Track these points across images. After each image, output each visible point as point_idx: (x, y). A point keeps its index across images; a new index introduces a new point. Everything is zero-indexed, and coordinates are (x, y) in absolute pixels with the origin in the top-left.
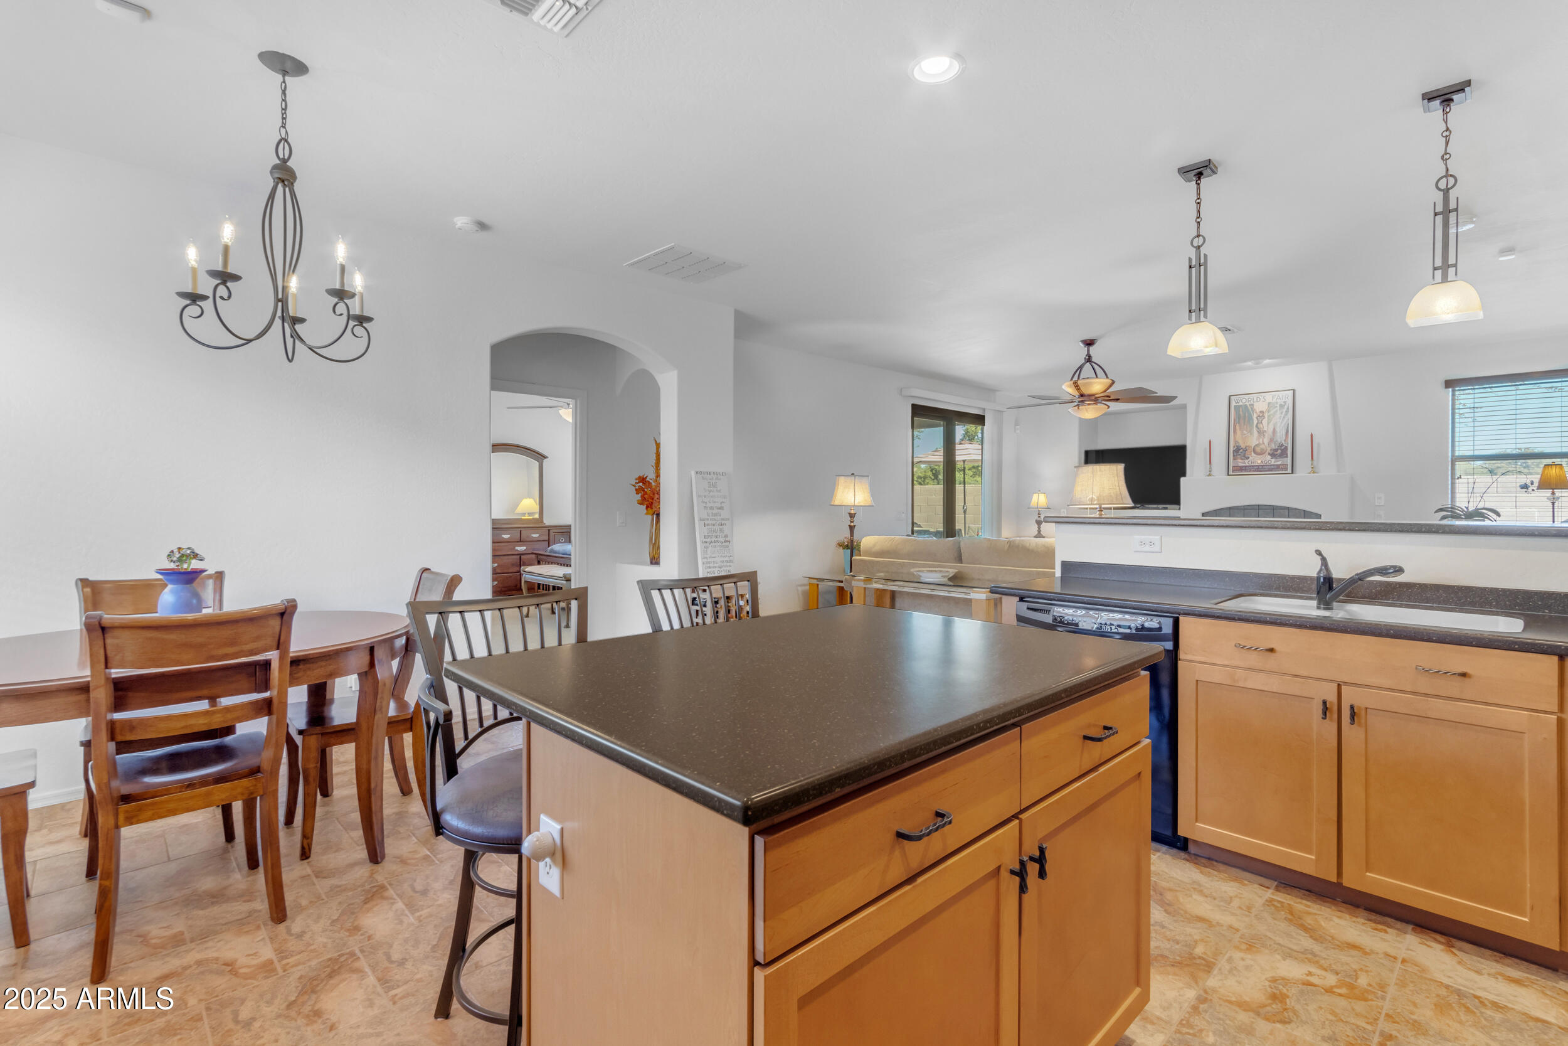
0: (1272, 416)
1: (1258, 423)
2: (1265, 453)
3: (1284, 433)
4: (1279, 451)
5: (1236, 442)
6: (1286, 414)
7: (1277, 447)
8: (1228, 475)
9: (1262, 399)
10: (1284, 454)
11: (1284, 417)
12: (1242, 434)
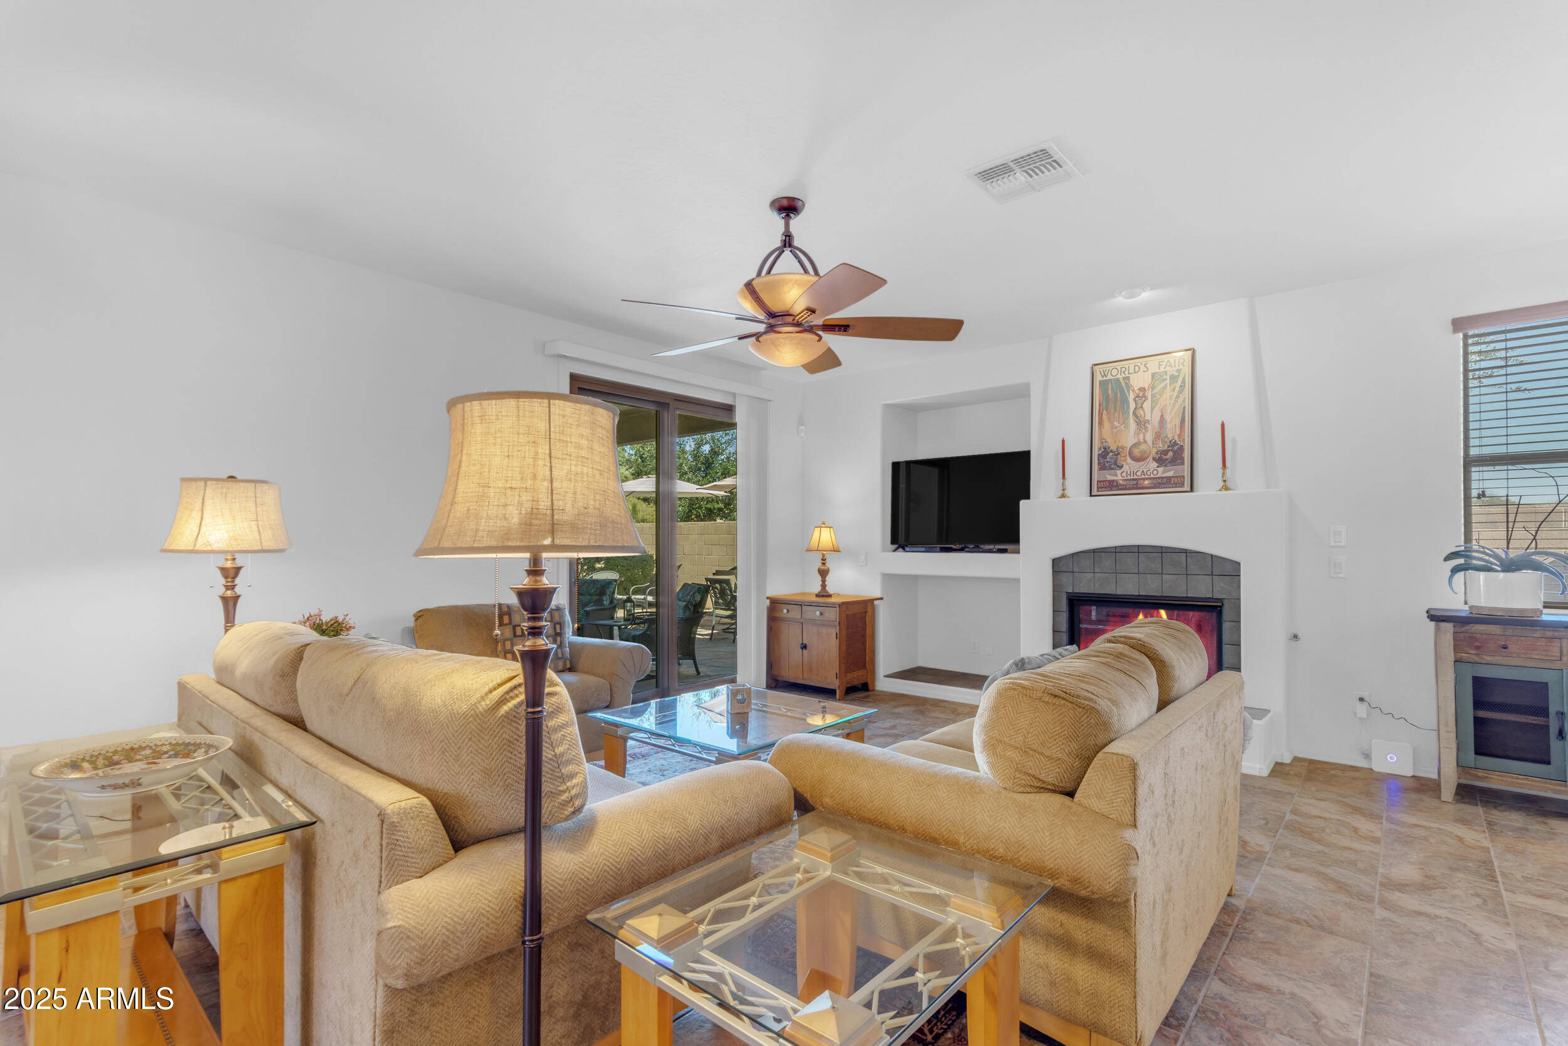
0: (1158, 396)
1: (1136, 408)
2: (1146, 458)
3: (1178, 423)
4: (1171, 454)
5: (1102, 440)
6: (1181, 392)
7: (1166, 448)
8: (1091, 495)
9: (1143, 368)
10: (1177, 459)
11: (1178, 397)
12: (1113, 427)
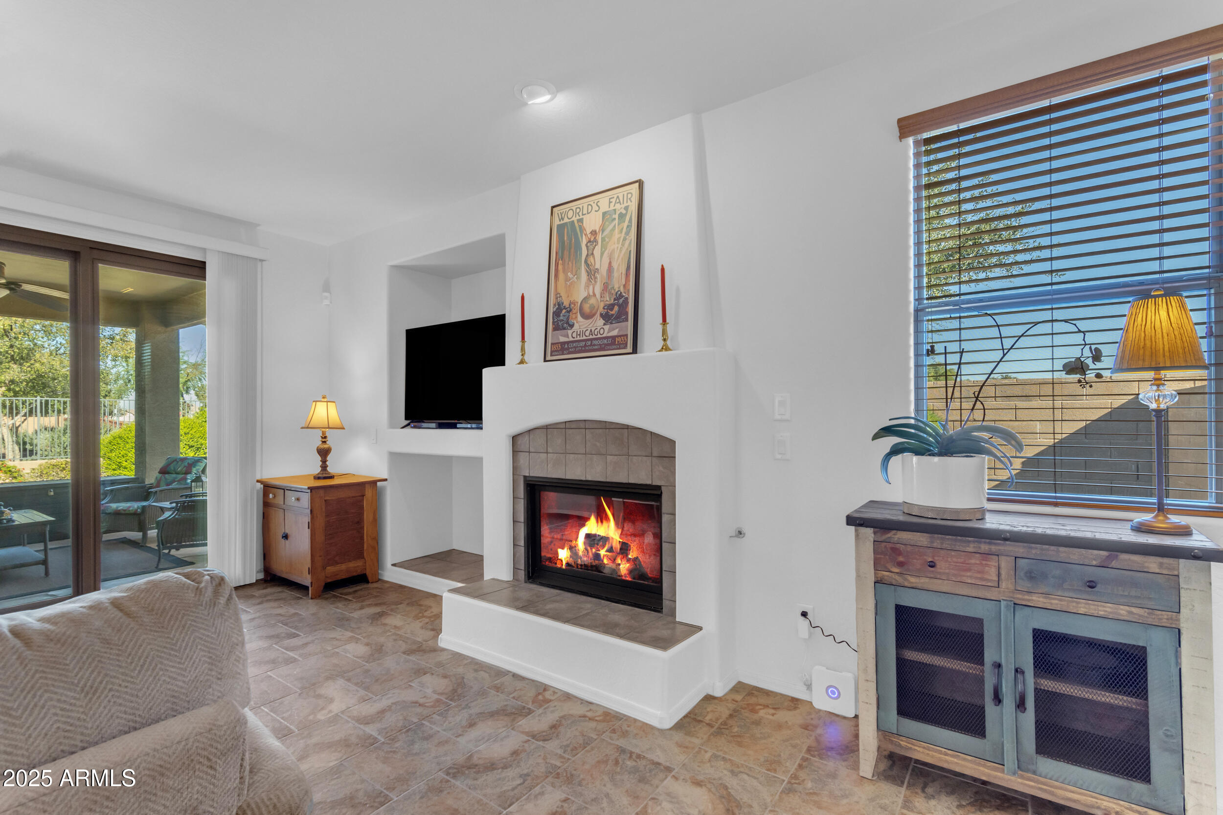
0: (607, 240)
1: (587, 255)
2: (594, 315)
3: (624, 272)
4: (616, 308)
6: (627, 233)
7: (612, 301)
8: (545, 361)
9: (595, 208)
10: (620, 317)
11: (625, 239)
12: (567, 279)
